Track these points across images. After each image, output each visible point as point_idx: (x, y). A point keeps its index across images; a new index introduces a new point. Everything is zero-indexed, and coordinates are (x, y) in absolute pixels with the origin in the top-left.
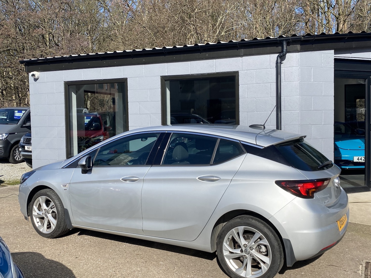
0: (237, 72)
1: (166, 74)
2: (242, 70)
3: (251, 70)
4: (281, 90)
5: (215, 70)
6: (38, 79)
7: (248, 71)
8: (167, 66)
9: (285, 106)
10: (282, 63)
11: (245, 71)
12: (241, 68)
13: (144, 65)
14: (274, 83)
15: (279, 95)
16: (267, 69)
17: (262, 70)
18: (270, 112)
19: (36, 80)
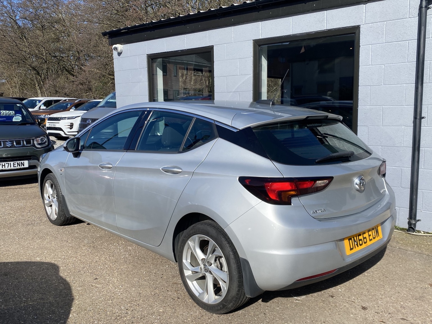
0: (358, 28)
1: (261, 37)
2: (365, 24)
3: (379, 23)
4: (426, 51)
5: (325, 26)
6: (121, 53)
7: (374, 24)
8: (261, 25)
9: (429, 76)
10: (429, 8)
11: (369, 25)
12: (364, 20)
13: (233, 27)
14: (414, 40)
15: (421, 58)
16: (405, 19)
17: (396, 21)
18: (405, 85)
19: (119, 54)
